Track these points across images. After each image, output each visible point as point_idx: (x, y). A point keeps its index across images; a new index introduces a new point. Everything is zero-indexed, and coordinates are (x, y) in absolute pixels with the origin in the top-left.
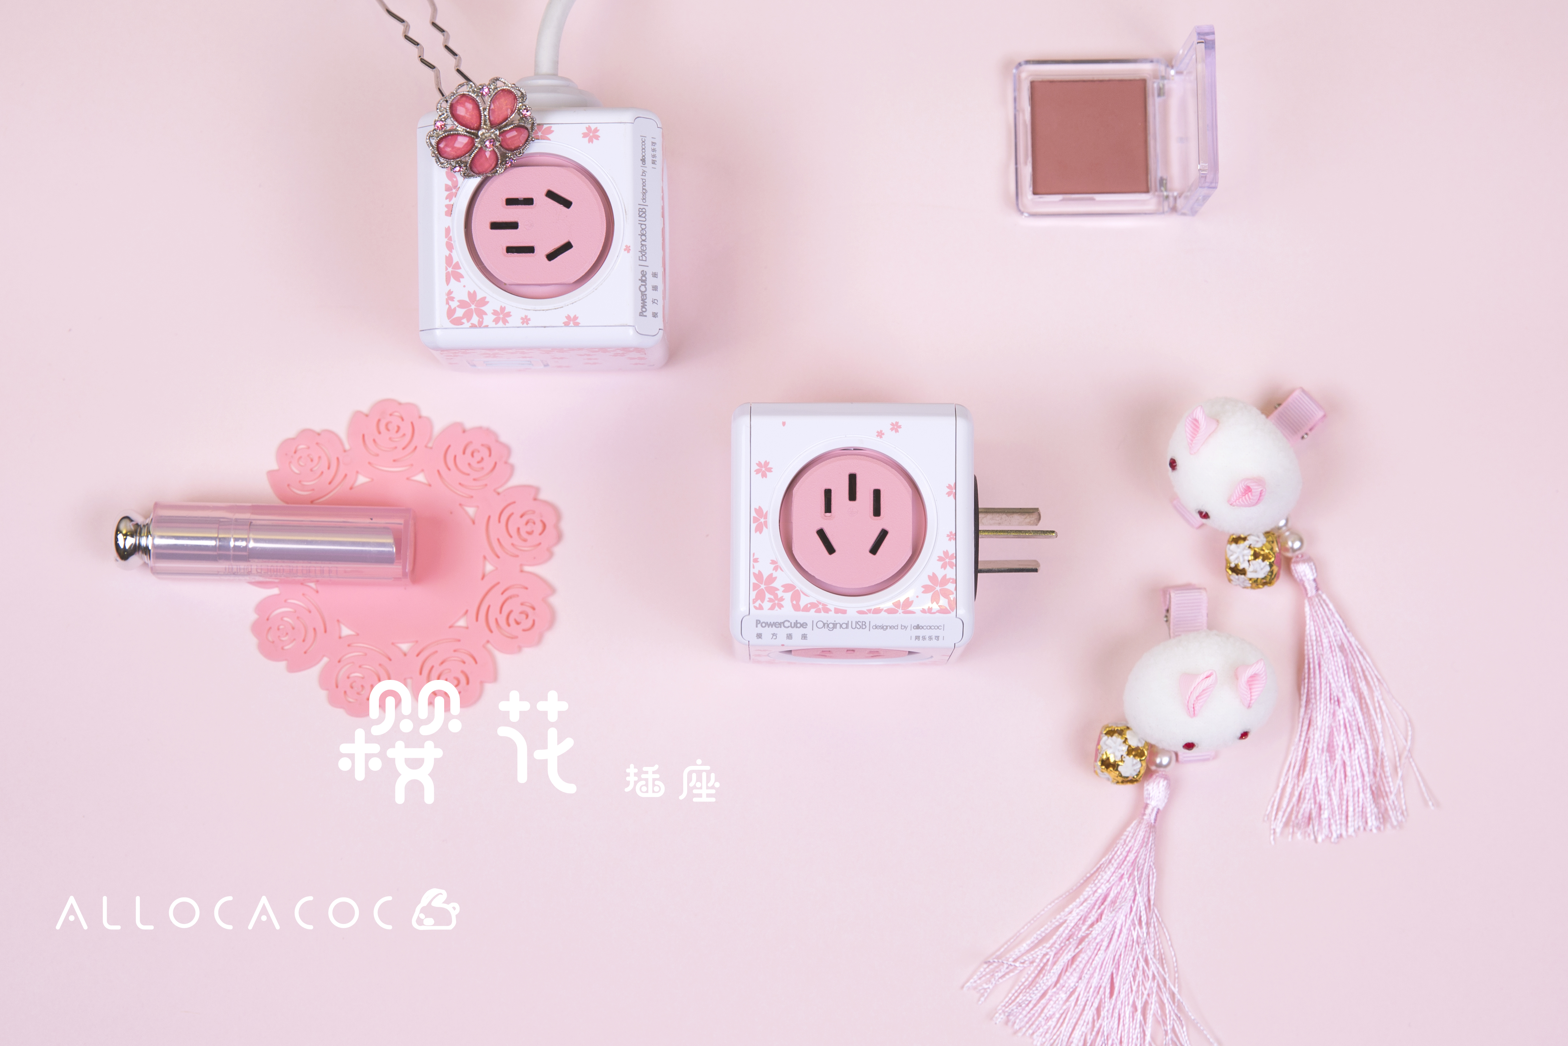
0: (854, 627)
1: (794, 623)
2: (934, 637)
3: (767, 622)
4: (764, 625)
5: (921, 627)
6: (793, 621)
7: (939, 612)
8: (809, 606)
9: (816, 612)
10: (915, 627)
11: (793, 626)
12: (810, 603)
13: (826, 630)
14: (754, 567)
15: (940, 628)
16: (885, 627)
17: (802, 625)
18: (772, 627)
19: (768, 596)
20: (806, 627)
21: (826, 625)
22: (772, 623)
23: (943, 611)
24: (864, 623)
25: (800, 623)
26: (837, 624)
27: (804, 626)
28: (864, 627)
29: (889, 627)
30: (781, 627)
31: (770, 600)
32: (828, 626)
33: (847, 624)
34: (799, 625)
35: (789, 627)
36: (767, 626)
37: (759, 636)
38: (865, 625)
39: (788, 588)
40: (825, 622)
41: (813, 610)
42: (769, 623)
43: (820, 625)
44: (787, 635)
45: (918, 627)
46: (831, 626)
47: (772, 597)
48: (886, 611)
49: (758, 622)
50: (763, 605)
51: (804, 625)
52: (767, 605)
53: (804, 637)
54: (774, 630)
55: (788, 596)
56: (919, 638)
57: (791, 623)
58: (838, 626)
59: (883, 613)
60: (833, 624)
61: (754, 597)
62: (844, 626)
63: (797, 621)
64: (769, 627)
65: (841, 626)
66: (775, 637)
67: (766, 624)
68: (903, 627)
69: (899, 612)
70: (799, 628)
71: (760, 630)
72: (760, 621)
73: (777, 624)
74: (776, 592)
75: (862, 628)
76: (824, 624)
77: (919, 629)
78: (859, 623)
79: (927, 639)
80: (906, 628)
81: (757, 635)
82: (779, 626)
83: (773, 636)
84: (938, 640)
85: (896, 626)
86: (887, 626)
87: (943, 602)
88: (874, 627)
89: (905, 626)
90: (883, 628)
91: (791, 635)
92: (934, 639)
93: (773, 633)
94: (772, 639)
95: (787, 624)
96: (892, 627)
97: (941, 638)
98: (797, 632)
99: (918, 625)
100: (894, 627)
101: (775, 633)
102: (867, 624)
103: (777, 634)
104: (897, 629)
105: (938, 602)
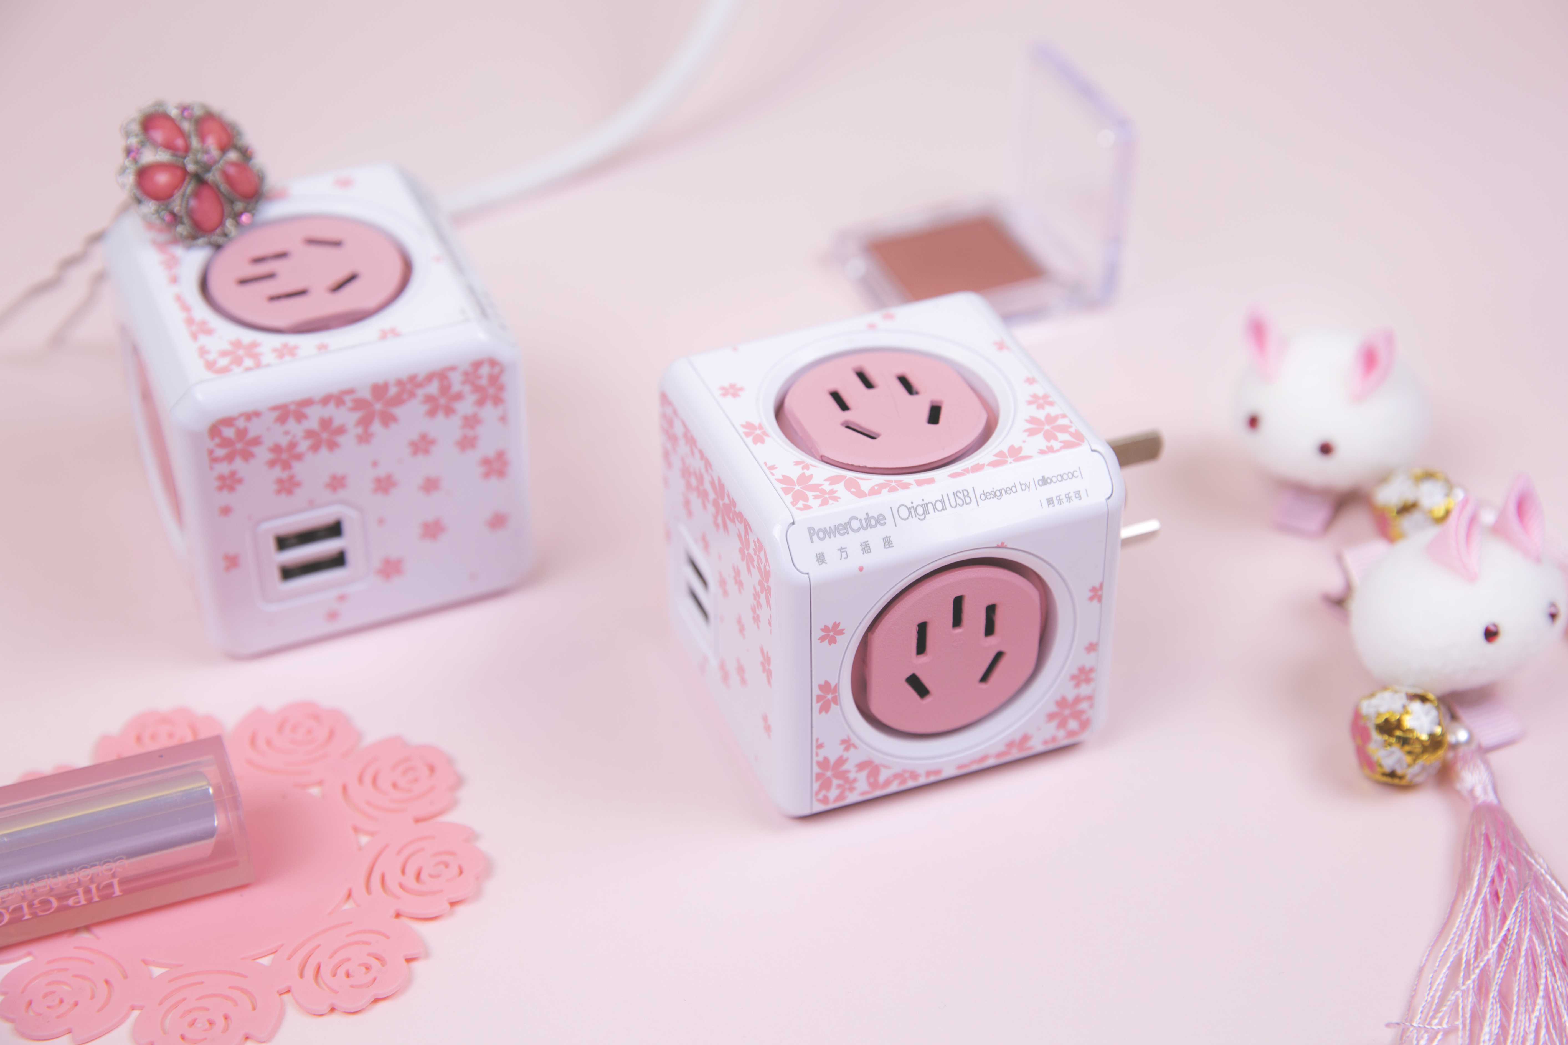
0: (953, 504)
1: (865, 519)
2: (1072, 494)
3: (825, 528)
4: (821, 535)
5: (1049, 481)
6: (863, 516)
7: (1062, 448)
8: (876, 488)
9: (890, 491)
10: (1040, 483)
11: (864, 525)
12: (876, 485)
13: (915, 519)
14: (773, 474)
15: (1075, 474)
16: (998, 493)
17: (878, 521)
18: (835, 537)
19: (810, 494)
20: (885, 523)
21: (912, 510)
22: (833, 528)
23: (1067, 445)
24: (966, 493)
25: (873, 517)
26: (927, 505)
27: (882, 522)
28: (968, 500)
29: (1003, 492)
30: (848, 533)
31: (816, 497)
32: (916, 512)
33: (942, 501)
34: (873, 522)
35: (859, 529)
36: (827, 537)
37: (821, 558)
38: (968, 496)
39: (833, 480)
40: (909, 505)
41: (885, 491)
42: (828, 529)
43: (904, 512)
44: (861, 545)
45: (1044, 481)
46: (920, 510)
47: (818, 493)
48: (990, 464)
49: (812, 531)
50: (809, 503)
51: (880, 520)
52: (814, 503)
53: (888, 542)
54: (839, 541)
55: (840, 488)
56: (1053, 502)
57: (860, 520)
58: (930, 507)
59: (986, 467)
60: (922, 506)
61: (791, 500)
62: (939, 506)
63: (867, 514)
64: (830, 538)
65: (934, 507)
66: (844, 555)
67: (824, 531)
68: (1023, 487)
69: (1009, 462)
70: (875, 526)
71: (819, 546)
72: (813, 529)
73: (841, 527)
74: (820, 488)
75: (967, 504)
76: (909, 509)
77: (1048, 485)
78: (958, 494)
79: (1065, 500)
80: (1029, 488)
81: (817, 556)
82: (845, 531)
83: (841, 552)
84: (1080, 498)
85: (1013, 486)
86: (1000, 491)
87: (1063, 437)
88: (983, 497)
89: (1025, 485)
90: (995, 495)
91: (867, 543)
92: (1073, 498)
93: (840, 548)
94: (841, 559)
95: (855, 524)
96: (1008, 491)
97: (1083, 494)
98: (874, 536)
99: (1043, 477)
100: (1011, 489)
101: (843, 547)
102: (971, 494)
103: (846, 548)
104: (1016, 491)
105: (1056, 439)
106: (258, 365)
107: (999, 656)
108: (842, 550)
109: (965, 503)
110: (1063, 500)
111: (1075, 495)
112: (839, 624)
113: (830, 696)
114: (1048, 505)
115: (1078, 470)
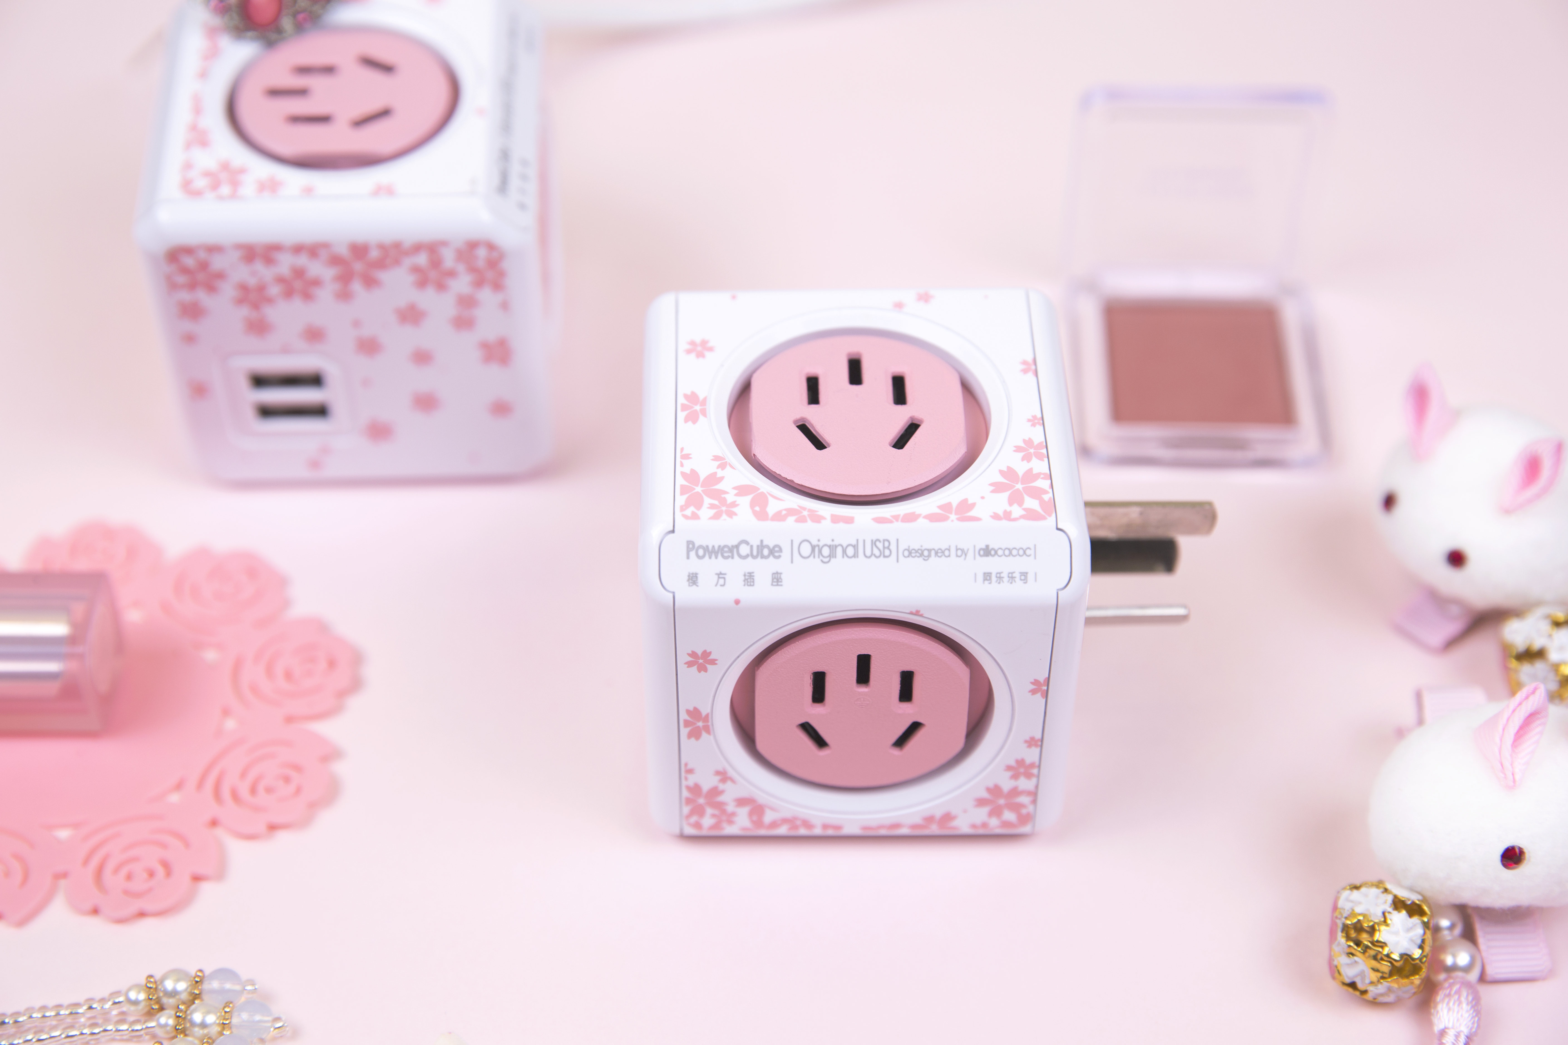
0: (868, 553)
1: (758, 546)
2: (1017, 575)
3: (707, 546)
4: (701, 552)
5: (993, 552)
6: (755, 543)
7: (1022, 517)
8: (784, 512)
9: (797, 521)
10: (982, 553)
11: (755, 553)
12: (785, 510)
13: (817, 561)
14: (682, 465)
15: (1028, 552)
16: (926, 553)
17: (772, 552)
18: (716, 558)
19: (707, 501)
20: (779, 557)
21: (817, 550)
22: (716, 548)
23: (1031, 515)
24: (886, 544)
25: (767, 547)
26: (836, 546)
27: (777, 554)
28: (887, 552)
29: (933, 553)
30: (733, 558)
31: (712, 506)
32: (820, 552)
33: (855, 547)
34: (766, 552)
35: (747, 556)
36: (707, 556)
37: (693, 579)
38: (888, 548)
39: (742, 490)
40: (815, 542)
41: (791, 519)
42: (710, 548)
43: (806, 549)
44: (745, 575)
45: (987, 552)
46: (826, 551)
47: (716, 502)
48: (926, 517)
49: (691, 546)
50: (700, 513)
51: (775, 552)
52: (705, 512)
53: (777, 579)
54: (719, 564)
55: (745, 502)
56: (990, 579)
57: (752, 547)
58: (839, 551)
59: (921, 520)
60: (829, 546)
61: (683, 503)
62: (850, 552)
63: (762, 541)
64: (710, 558)
65: (844, 551)
66: (721, 581)
67: (706, 549)
68: (959, 553)
69: (951, 519)
70: (767, 557)
71: (695, 565)
72: (693, 543)
73: (726, 549)
74: (723, 496)
75: (884, 556)
76: (813, 548)
77: (990, 558)
78: (878, 544)
79: (1006, 579)
80: (966, 555)
81: (689, 576)
82: (730, 554)
83: (719, 578)
84: (1025, 581)
85: (946, 549)
86: (929, 551)
87: (1032, 503)
88: (906, 553)
89: (963, 550)
90: (922, 555)
91: (752, 574)
92: (1017, 579)
93: (718, 572)
94: (716, 585)
95: (744, 550)
96: (940, 553)
97: (1031, 577)
98: (763, 568)
99: (987, 546)
100: (943, 552)
101: (723, 572)
102: (893, 547)
103: (725, 574)
104: (949, 556)
105: (1021, 503)
106: (234, 196)
107: (915, 727)
108: (721, 576)
109: (882, 555)
110: (1004, 579)
111: (1021, 576)
112: (710, 653)
113: (700, 724)
114: (984, 580)
115: (1032, 548)
